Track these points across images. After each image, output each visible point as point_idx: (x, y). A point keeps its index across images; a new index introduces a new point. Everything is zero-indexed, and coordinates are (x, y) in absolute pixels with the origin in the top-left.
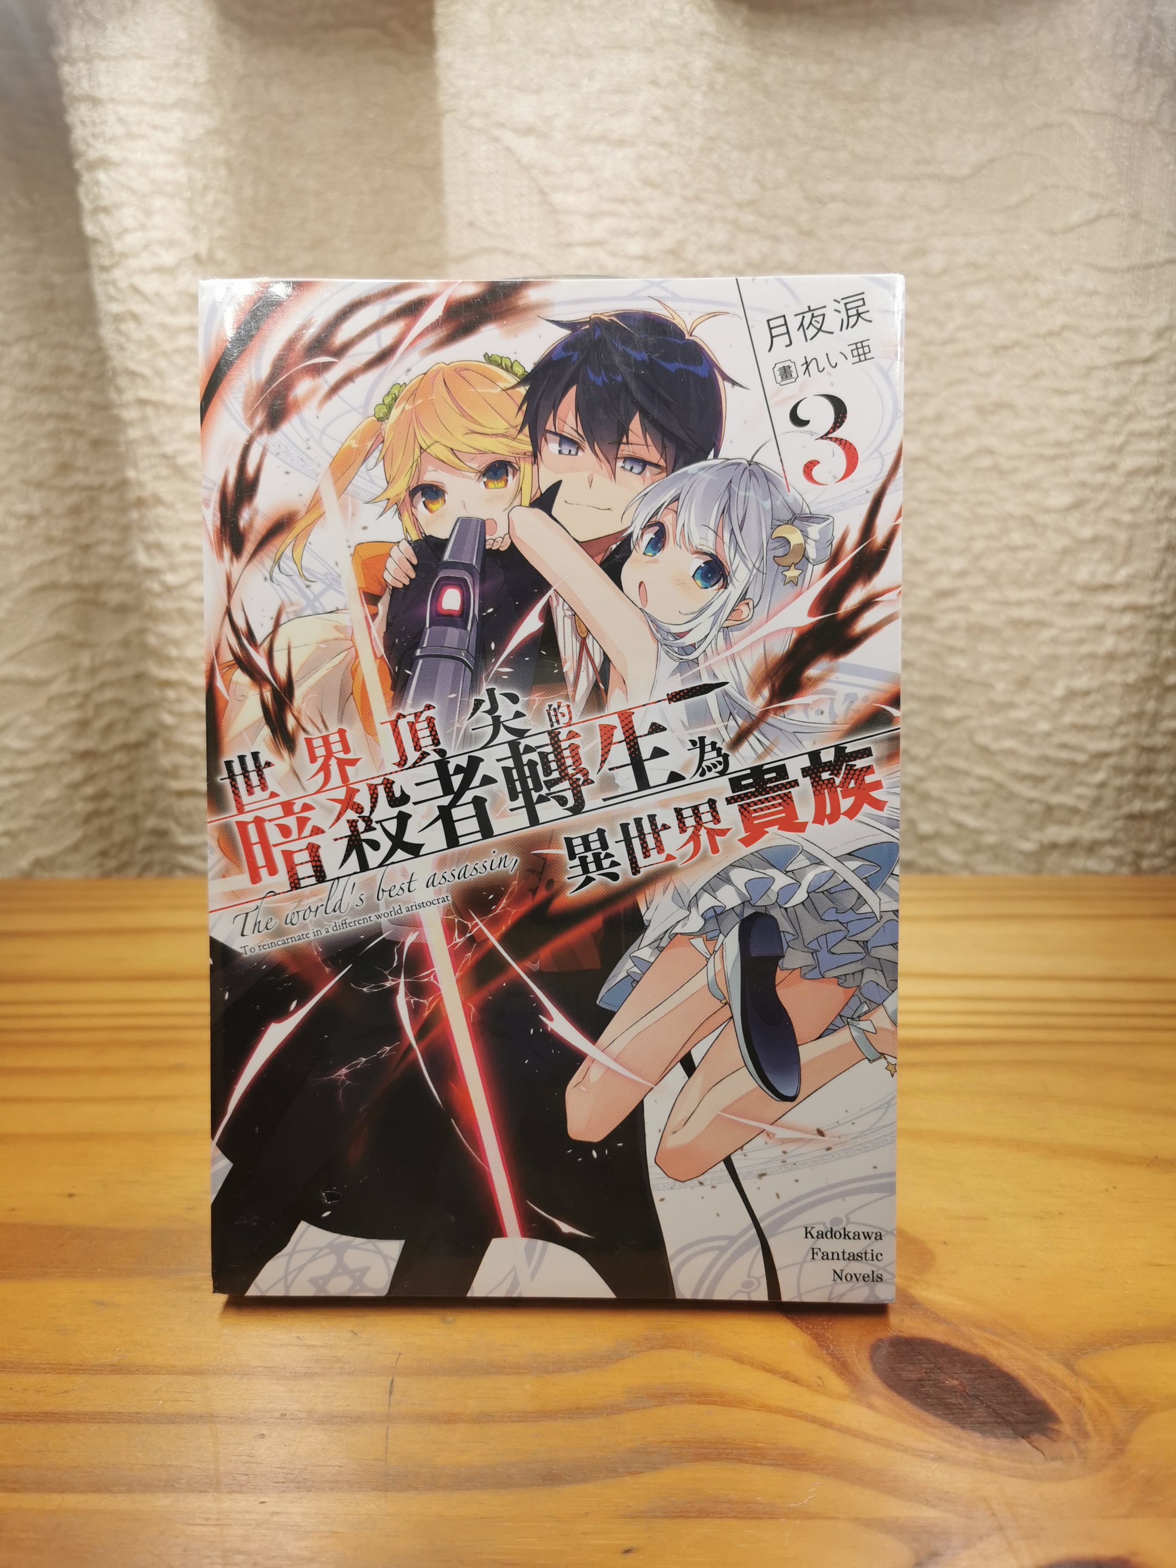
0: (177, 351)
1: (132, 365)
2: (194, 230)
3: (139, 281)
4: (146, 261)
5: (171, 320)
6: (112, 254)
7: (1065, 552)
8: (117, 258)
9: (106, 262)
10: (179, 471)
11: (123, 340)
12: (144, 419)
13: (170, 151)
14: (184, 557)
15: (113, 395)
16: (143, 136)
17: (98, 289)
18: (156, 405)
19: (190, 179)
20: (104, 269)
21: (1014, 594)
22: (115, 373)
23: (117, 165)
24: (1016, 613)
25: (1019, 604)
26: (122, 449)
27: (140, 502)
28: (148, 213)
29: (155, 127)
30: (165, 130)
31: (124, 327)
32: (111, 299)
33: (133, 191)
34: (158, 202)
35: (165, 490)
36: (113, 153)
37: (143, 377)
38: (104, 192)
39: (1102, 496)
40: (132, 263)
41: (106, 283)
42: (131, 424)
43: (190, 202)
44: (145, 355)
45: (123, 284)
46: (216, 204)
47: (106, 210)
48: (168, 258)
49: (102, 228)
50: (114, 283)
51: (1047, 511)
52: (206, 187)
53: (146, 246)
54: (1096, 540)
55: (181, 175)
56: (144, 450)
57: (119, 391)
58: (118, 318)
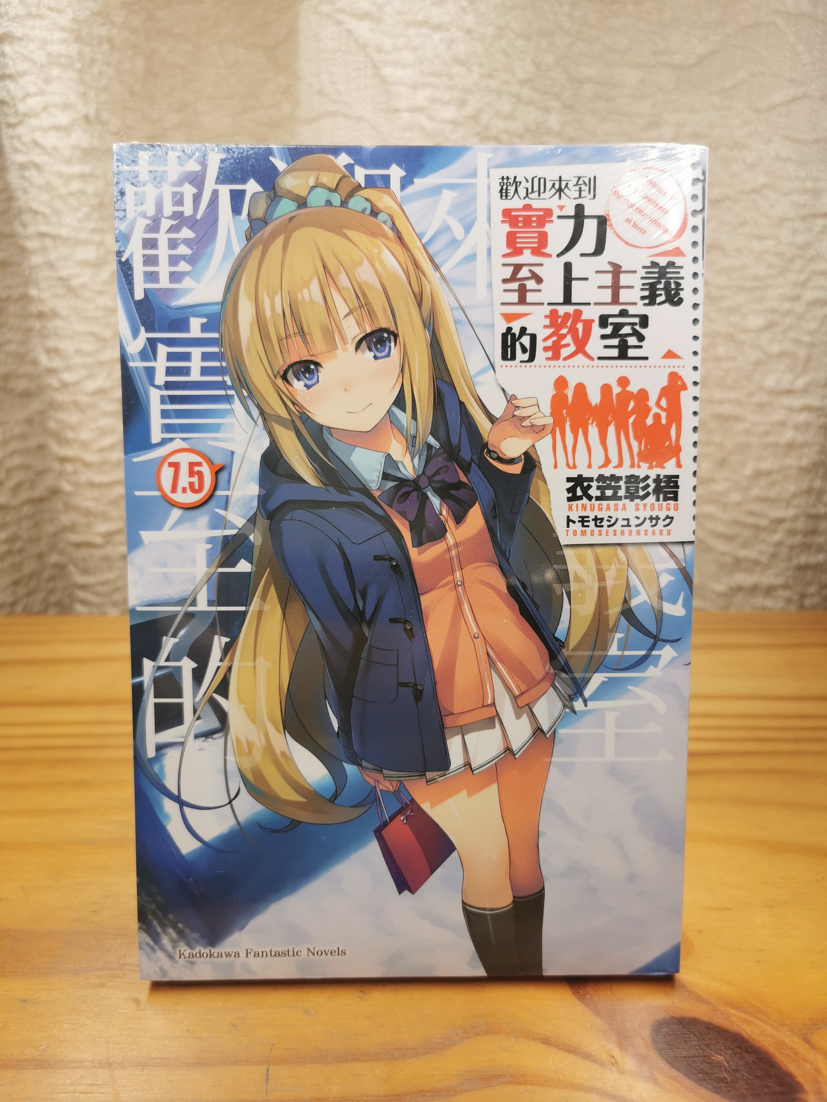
0: (71, 194)
1: (34, 205)
2: (85, 94)
3: (38, 136)
4: (45, 121)
5: (65, 169)
6: (17, 114)
7: (758, 363)
8: (21, 117)
9: (13, 120)
10: (72, 291)
11: (26, 184)
12: (44, 249)
13: (63, 29)
14: (77, 360)
15: (19, 229)
16: (40, 17)
17: (7, 143)
18: (54, 237)
19: (80, 53)
20: (10, 126)
21: (717, 394)
22: (20, 211)
23: (20, 39)
24: (719, 409)
25: (721, 402)
26: (27, 272)
27: (41, 315)
28: (48, 81)
29: (51, 9)
30: (60, 11)
31: (27, 174)
32: (17, 151)
33: (34, 63)
34: (55, 72)
35: (61, 306)
36: (17, 30)
37: (43, 215)
38: (11, 63)
39: (788, 321)
40: (34, 122)
41: (12, 137)
42: (34, 252)
43: (81, 72)
44: (45, 197)
45: (26, 139)
46: (101, 74)
47: (11, 77)
48: (63, 118)
49: (8, 91)
50: (19, 138)
51: (746, 331)
52: (93, 60)
53: (45, 108)
54: (782, 355)
55: (73, 49)
56: (44, 273)
57: (24, 225)
58: (23, 167)
